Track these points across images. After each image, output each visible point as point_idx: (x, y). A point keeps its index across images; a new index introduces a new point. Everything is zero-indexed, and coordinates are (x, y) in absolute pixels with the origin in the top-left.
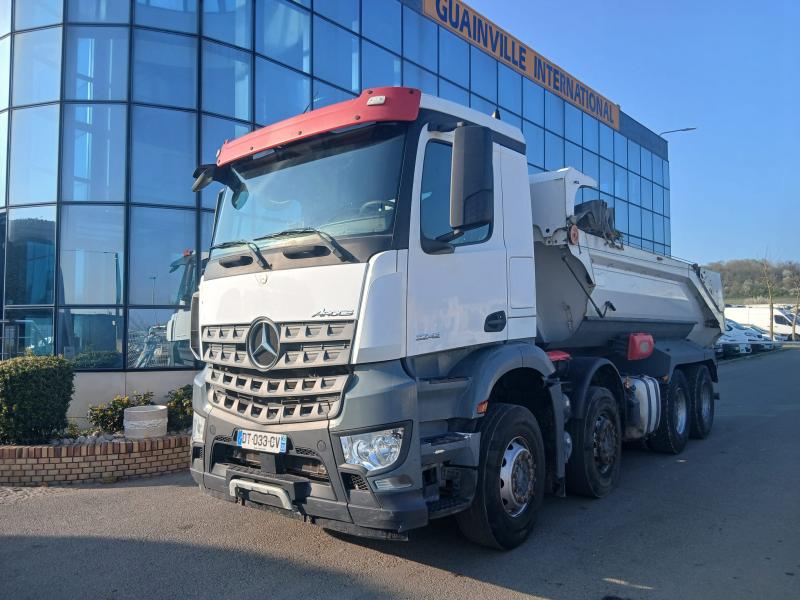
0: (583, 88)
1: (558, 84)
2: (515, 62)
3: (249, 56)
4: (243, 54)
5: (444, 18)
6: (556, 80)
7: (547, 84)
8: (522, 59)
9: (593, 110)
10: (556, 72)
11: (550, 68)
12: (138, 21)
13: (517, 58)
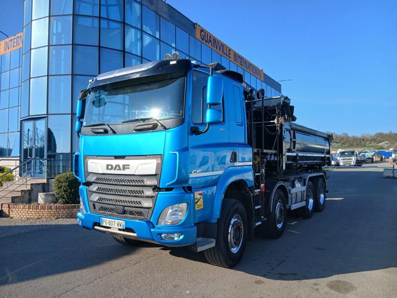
0: (251, 64)
1: (242, 63)
2: (227, 55)
3: (140, 58)
4: (138, 57)
5: (203, 39)
6: (241, 62)
7: (238, 64)
8: (230, 54)
9: (254, 73)
10: (241, 58)
11: (239, 57)
12: (101, 45)
13: (228, 54)
